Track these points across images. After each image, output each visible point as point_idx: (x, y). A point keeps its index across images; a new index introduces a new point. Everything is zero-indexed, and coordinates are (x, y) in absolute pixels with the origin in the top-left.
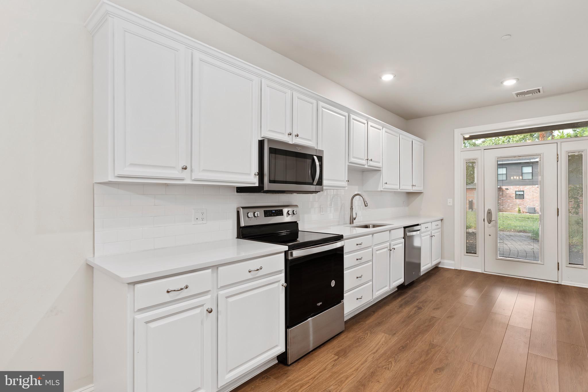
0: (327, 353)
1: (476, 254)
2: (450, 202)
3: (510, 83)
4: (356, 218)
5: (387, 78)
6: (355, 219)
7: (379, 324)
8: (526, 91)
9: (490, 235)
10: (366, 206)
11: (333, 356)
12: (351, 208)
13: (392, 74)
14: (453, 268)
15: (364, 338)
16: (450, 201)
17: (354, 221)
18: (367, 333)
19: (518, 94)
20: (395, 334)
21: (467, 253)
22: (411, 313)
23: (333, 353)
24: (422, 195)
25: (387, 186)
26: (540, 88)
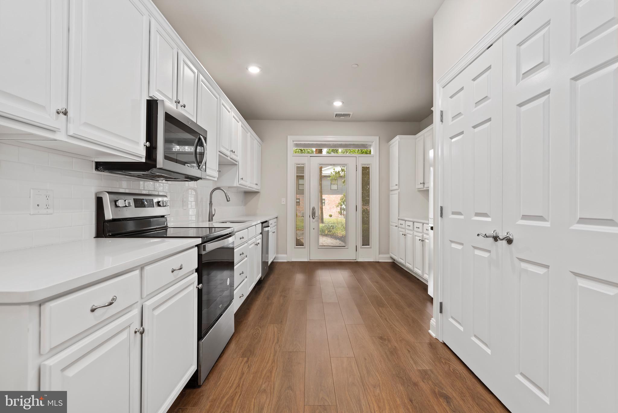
0: (232, 359)
1: (303, 245)
2: (283, 202)
3: (338, 104)
4: (214, 214)
5: (254, 70)
6: (214, 216)
7: (262, 317)
8: (343, 113)
9: (314, 229)
10: (228, 201)
11: (240, 359)
12: (210, 204)
13: (260, 68)
14: (286, 261)
15: (258, 333)
16: (283, 199)
17: (214, 218)
18: (257, 328)
19: (336, 115)
20: (281, 322)
21: (296, 245)
22: (281, 302)
23: (239, 356)
24: (258, 195)
25: (241, 182)
26: (351, 113)
